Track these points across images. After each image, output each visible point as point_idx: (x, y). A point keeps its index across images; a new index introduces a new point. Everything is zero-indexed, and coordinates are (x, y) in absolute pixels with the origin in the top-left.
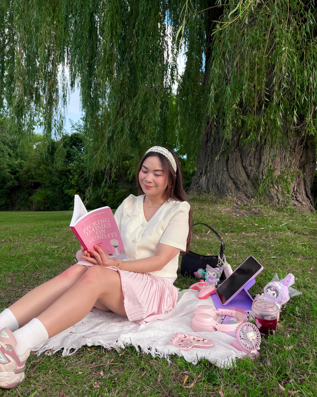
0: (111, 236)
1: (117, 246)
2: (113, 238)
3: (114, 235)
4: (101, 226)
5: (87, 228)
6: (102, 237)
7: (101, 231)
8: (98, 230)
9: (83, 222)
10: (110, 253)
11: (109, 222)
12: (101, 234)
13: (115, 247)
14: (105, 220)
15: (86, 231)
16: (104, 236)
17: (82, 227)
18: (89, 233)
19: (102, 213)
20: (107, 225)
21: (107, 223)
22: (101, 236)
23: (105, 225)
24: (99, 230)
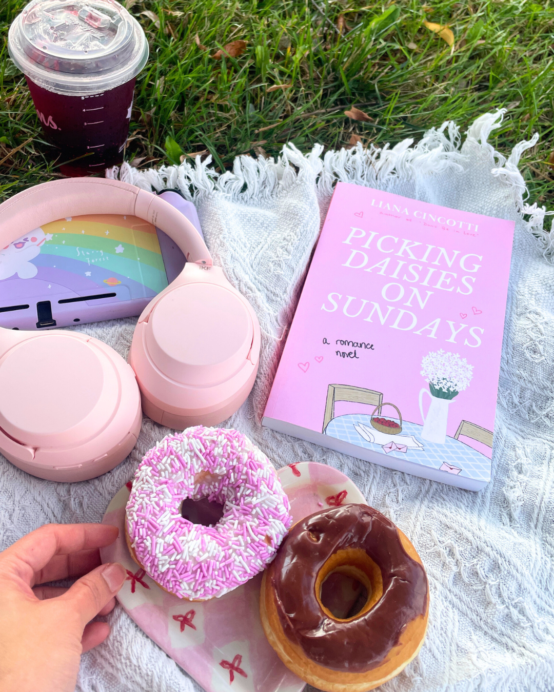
0: (444, 331)
1: (455, 393)
2: (449, 348)
3: (465, 334)
4: (423, 274)
5: (368, 235)
6: (391, 320)
7: (408, 292)
8: (400, 280)
9: (377, 203)
10: (388, 414)
11: (474, 275)
12: (400, 304)
13: (439, 393)
14: (459, 257)
15: (357, 243)
16: (406, 321)
17: (361, 214)
18: (358, 259)
19: (465, 226)
20: (457, 282)
21: (461, 273)
22: (394, 314)
23: (447, 277)
24: (405, 284)
